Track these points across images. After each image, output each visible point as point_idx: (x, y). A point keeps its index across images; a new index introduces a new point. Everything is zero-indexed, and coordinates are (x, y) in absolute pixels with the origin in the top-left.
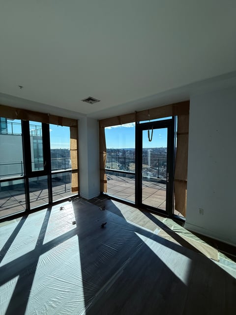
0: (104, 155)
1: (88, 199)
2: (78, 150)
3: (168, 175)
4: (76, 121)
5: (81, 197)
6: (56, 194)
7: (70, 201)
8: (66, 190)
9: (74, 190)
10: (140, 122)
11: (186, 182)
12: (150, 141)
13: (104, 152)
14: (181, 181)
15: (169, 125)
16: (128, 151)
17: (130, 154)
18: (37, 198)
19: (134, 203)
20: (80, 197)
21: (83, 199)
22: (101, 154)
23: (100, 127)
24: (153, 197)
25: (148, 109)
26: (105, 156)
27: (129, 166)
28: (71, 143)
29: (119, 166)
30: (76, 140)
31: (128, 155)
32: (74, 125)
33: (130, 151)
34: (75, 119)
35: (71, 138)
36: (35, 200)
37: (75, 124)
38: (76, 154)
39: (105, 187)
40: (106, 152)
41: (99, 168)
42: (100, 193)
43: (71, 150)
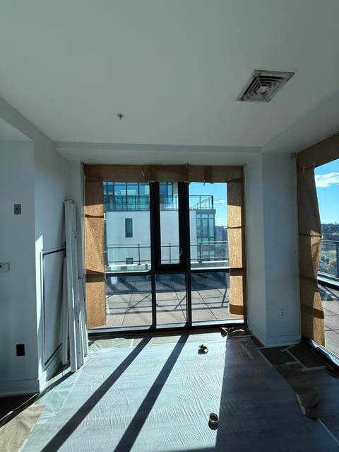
0: (314, 241)
1: (266, 345)
2: (243, 227)
4: (241, 169)
6: (205, 306)
7: (224, 334)
8: (223, 302)
9: (234, 310)
13: (313, 233)
18: (177, 306)
20: (248, 333)
21: (254, 338)
22: (303, 237)
26: (317, 244)
28: (229, 213)
30: (239, 208)
32: (235, 177)
35: (229, 203)
36: (173, 308)
37: (237, 176)
38: (240, 237)
39: (319, 328)
40: (320, 232)
41: (298, 272)
42: (300, 337)
43: (228, 228)
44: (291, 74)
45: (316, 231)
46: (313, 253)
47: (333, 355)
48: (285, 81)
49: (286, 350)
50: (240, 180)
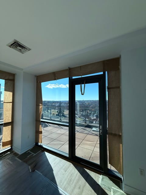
0: (40, 107)
1: (20, 154)
2: (13, 102)
3: (101, 128)
4: (14, 75)
5: (13, 152)
10: (73, 78)
11: (120, 136)
12: (82, 94)
13: (40, 105)
14: (115, 135)
15: (100, 80)
16: (63, 102)
17: (65, 104)
19: (68, 156)
21: (15, 153)
22: (37, 106)
23: (37, 82)
24: (84, 144)
25: (80, 65)
26: (41, 108)
27: (64, 112)
28: (5, 95)
29: (58, 112)
30: (11, 93)
31: (63, 105)
33: (65, 102)
34: (12, 72)
35: (5, 90)
37: (11, 78)
38: (11, 107)
39: (41, 138)
40: (42, 104)
41: (35, 119)
42: (35, 143)
43: (4, 102)
44: (30, 50)
45: (41, 104)
46: (40, 111)
47: (44, 145)
48: (27, 50)
49: (29, 151)
50: (13, 80)
